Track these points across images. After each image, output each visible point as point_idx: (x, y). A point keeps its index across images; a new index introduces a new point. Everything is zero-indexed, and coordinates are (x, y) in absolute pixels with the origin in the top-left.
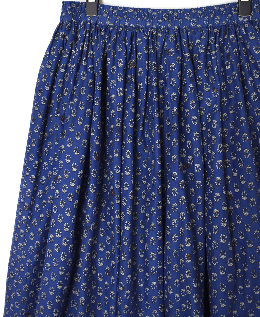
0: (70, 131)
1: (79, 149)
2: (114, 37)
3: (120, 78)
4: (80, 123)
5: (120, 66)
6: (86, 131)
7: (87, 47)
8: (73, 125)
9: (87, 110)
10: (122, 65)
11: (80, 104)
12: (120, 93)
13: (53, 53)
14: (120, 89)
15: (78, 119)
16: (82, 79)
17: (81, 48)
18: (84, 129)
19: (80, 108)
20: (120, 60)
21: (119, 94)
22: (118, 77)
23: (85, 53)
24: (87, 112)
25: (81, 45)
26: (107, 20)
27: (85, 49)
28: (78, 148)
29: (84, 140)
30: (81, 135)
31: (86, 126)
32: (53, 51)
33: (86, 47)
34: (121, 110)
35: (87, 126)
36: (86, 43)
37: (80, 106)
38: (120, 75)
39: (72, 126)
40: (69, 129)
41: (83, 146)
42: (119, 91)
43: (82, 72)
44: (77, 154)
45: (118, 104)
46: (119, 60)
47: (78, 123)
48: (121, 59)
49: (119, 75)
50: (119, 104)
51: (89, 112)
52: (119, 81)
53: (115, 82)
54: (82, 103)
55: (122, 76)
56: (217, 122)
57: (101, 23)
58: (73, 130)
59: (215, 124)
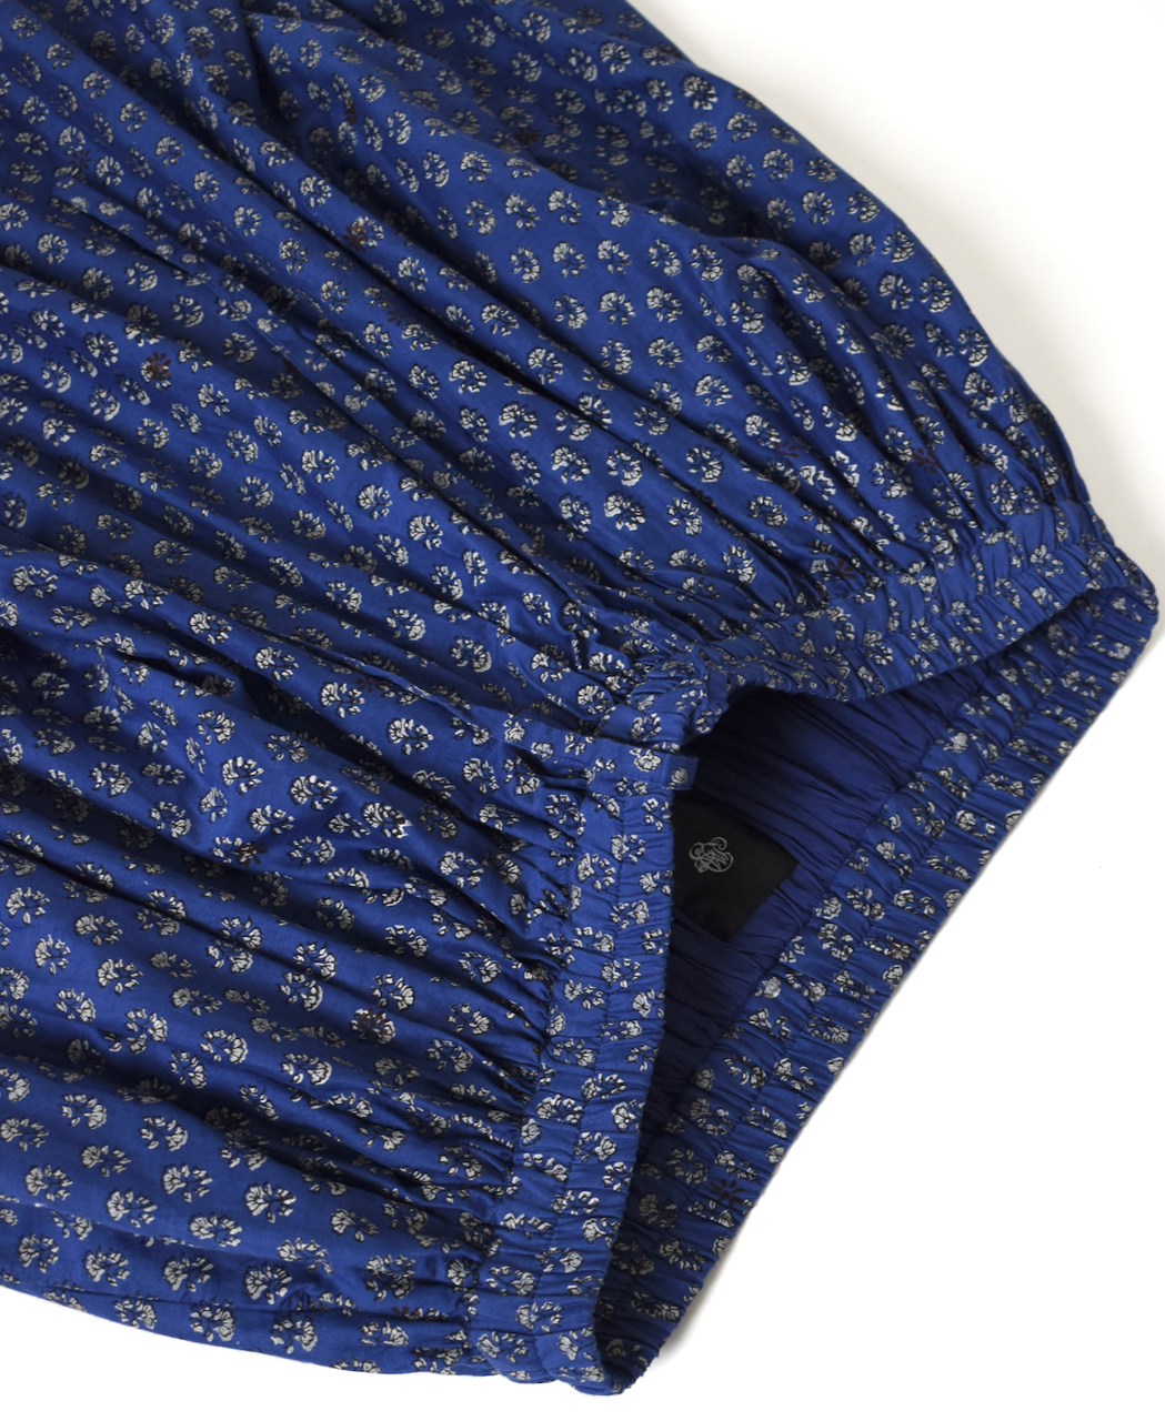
0: (558, 193)
1: (475, 179)
2: (750, 570)
3: (565, 464)
4: (560, 251)
5: (612, 499)
6: (518, 256)
7: (811, 482)
8: (572, 220)
9: (583, 316)
10: (610, 514)
11: (627, 304)
12: (516, 417)
13: (974, 381)
14: (530, 430)
15: (579, 257)
16: (708, 378)
17: (843, 456)
18: (527, 253)
19: (612, 295)
20: (631, 522)
21: (513, 410)
22: (579, 458)
23: (795, 455)
24: (579, 310)
25: (854, 467)
26: (849, 620)
27: (813, 468)
28: (480, 178)
29: (491, 221)
30: (520, 224)
31: (536, 268)
32: (983, 386)
33: (815, 479)
34: (455, 374)
35: (531, 272)
36: (829, 494)
37: (622, 298)
38: (577, 471)
39: (569, 211)
40: (566, 196)
41: (474, 204)
42: (526, 419)
43: (729, 397)
44: (466, 160)
45: (485, 381)
46: (642, 520)
47: (563, 246)
48: (633, 528)
49: (581, 467)
50: (480, 384)
51: (572, 317)
52: (558, 452)
53: (572, 437)
54: (625, 314)
55: (568, 477)
56: (110, 796)
57: (863, 596)
58: (553, 206)
59: (108, 782)
